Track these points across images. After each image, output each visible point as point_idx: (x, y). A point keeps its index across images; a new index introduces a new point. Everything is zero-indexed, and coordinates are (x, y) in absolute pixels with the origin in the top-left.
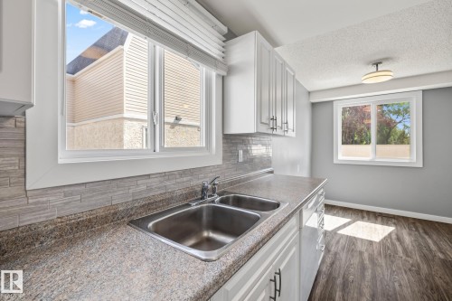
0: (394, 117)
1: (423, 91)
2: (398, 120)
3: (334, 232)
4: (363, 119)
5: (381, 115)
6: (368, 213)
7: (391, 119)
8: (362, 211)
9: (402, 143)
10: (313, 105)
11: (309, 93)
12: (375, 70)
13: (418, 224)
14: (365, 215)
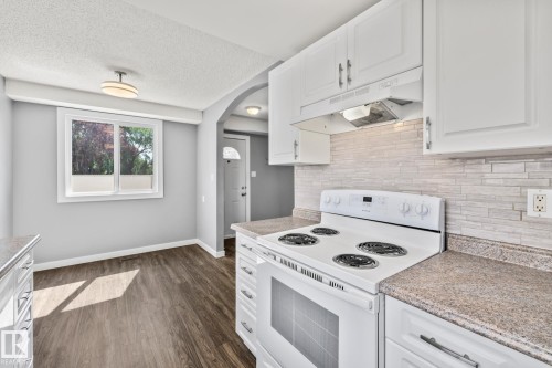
0: (136, 145)
1: (164, 121)
2: (140, 149)
3: (57, 312)
4: (103, 143)
5: (124, 141)
6: (110, 261)
7: (134, 148)
8: (101, 262)
9: (144, 173)
10: (14, 103)
11: (4, 79)
12: (118, 80)
13: (161, 257)
14: (106, 266)
